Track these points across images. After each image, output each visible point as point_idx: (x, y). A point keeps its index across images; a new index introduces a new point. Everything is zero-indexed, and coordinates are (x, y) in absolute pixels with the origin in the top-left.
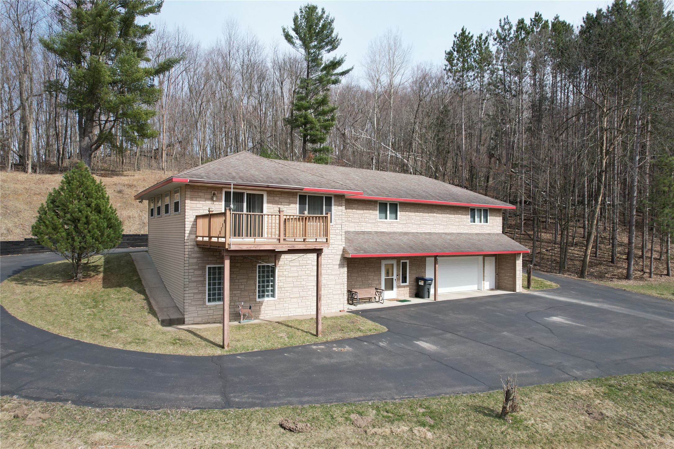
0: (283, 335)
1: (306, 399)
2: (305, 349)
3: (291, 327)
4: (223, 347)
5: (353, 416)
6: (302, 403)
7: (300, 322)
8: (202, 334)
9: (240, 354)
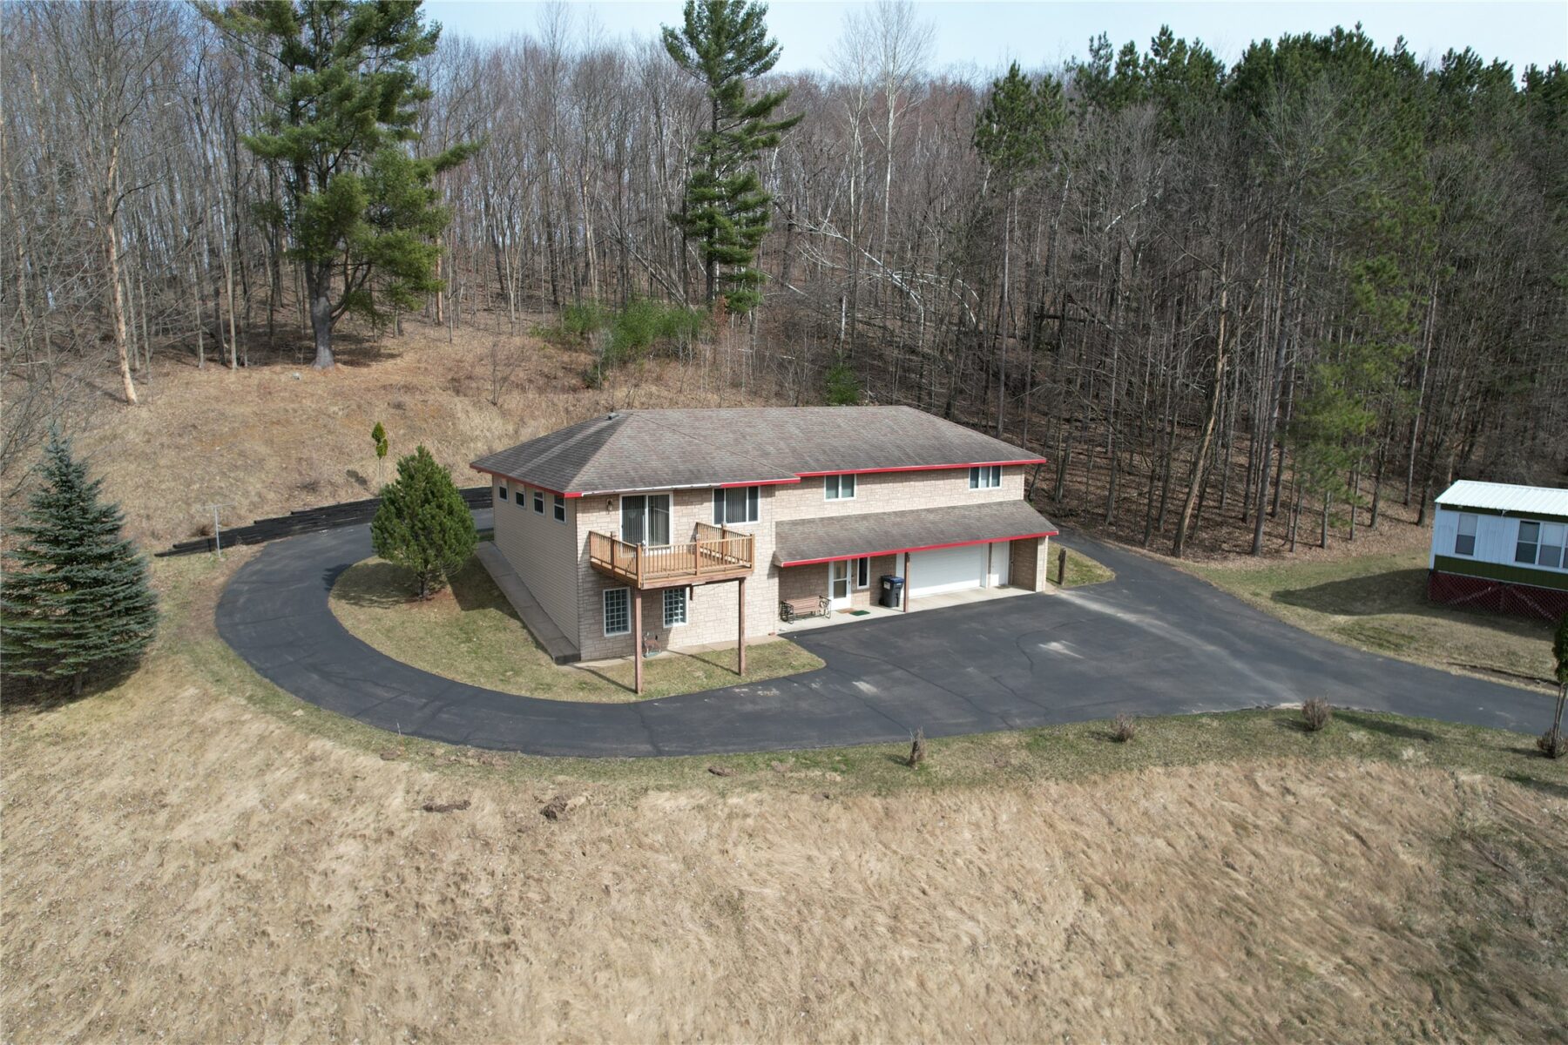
0: (700, 674)
1: (730, 748)
2: (725, 694)
3: (708, 662)
4: (636, 692)
5: (774, 763)
6: (727, 752)
7: (719, 654)
8: (608, 675)
9: (657, 701)
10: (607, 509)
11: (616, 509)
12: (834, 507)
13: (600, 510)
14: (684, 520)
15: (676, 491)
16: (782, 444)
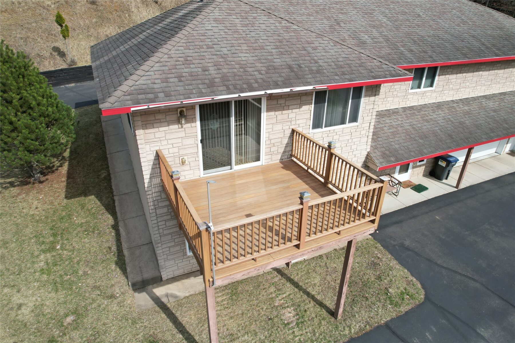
10: (179, 122)
11: (193, 120)
12: (416, 97)
13: (169, 123)
14: (279, 127)
15: (270, 97)
16: (375, 32)
